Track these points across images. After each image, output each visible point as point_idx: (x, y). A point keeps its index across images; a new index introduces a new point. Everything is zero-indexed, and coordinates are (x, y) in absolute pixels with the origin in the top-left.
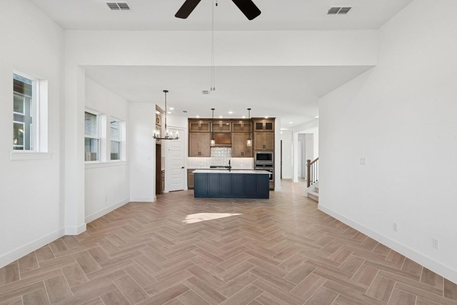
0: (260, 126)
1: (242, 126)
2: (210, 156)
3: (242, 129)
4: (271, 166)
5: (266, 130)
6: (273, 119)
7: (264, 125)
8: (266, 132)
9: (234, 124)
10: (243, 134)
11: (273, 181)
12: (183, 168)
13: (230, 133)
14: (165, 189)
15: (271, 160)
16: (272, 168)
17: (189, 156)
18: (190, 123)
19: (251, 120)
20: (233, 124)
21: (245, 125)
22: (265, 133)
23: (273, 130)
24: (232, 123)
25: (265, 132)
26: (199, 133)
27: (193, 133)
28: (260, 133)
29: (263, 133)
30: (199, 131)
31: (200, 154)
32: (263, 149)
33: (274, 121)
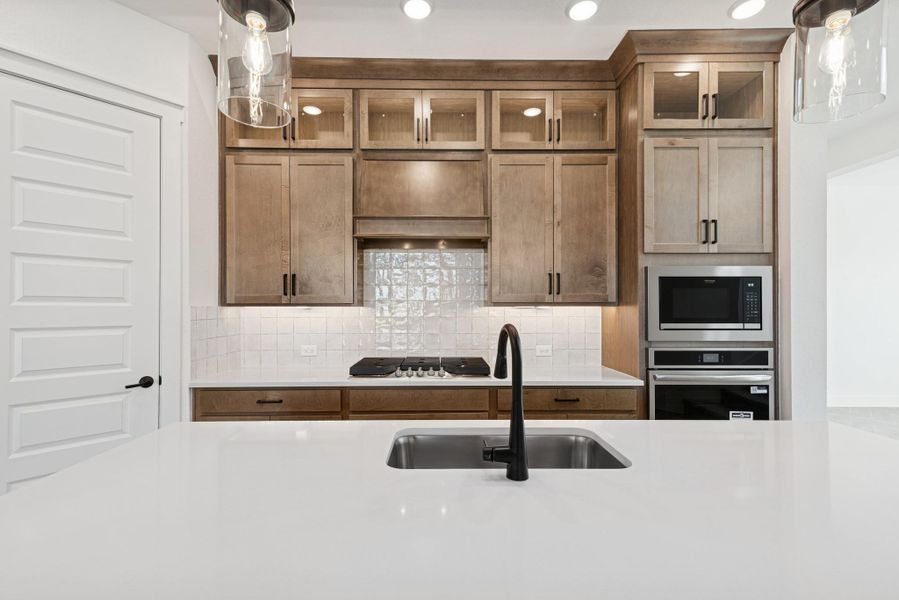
2: (359, 301)
4: (755, 359)
6: (773, 44)
7: (709, 86)
10: (558, 158)
12: (146, 382)
13: (480, 156)
15: (759, 319)
16: (766, 377)
17: (223, 302)
19: (615, 72)
20: (496, 99)
22: (713, 141)
24: (488, 92)
25: (712, 132)
26: (284, 159)
27: (249, 157)
28: (681, 141)
29: (701, 141)
30: (284, 144)
31: (292, 290)
32: (704, 249)
33: (775, 62)
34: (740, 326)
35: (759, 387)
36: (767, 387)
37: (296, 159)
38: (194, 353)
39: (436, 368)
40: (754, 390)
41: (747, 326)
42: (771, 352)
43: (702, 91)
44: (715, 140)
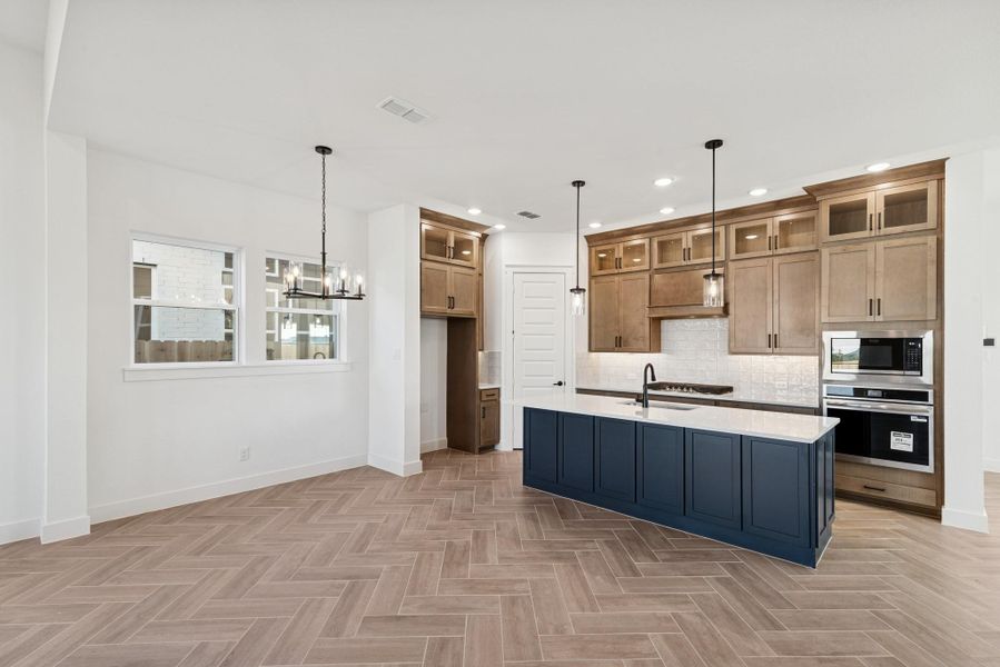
1: (773, 230)
3: (774, 244)
5: (884, 231)
6: (937, 168)
7: (876, 207)
8: (887, 236)
9: (739, 232)
11: (929, 469)
12: (560, 384)
14: (503, 440)
15: (919, 368)
16: (927, 410)
17: (590, 350)
21: (783, 225)
22: (881, 244)
23: (931, 222)
24: (727, 226)
25: (879, 238)
26: (616, 278)
27: (600, 279)
28: (852, 248)
29: (870, 245)
30: (616, 271)
31: (620, 345)
32: (871, 319)
33: (941, 181)
34: (902, 372)
35: (919, 417)
36: (927, 418)
37: (621, 278)
38: (577, 373)
39: (676, 388)
40: (913, 419)
41: (907, 373)
42: (931, 392)
43: (870, 211)
44: (882, 243)
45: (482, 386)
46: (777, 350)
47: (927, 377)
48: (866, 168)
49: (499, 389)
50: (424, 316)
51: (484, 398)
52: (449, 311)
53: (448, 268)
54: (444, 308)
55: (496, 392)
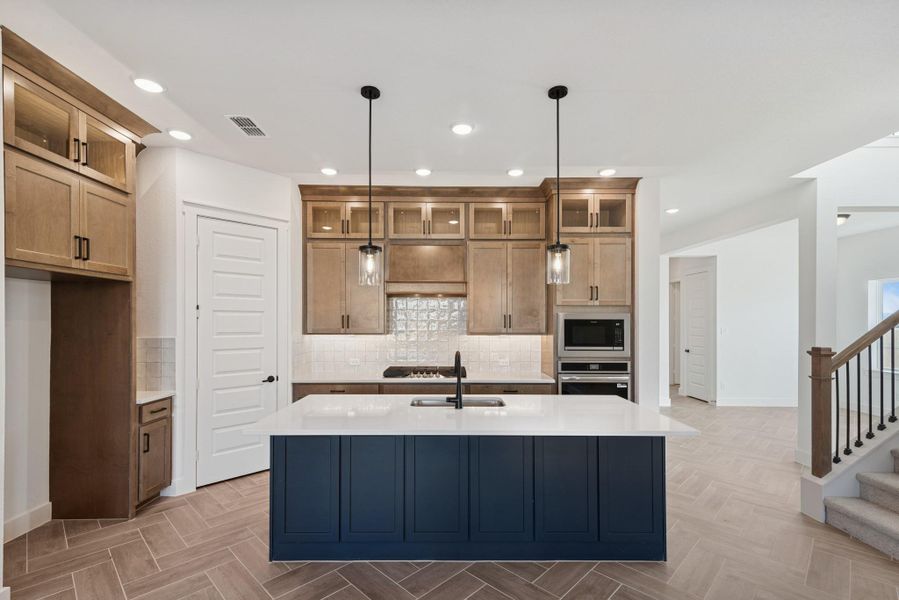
0: (577, 213)
1: (507, 215)
2: (387, 331)
3: (508, 229)
4: (620, 367)
5: (600, 229)
6: (631, 184)
7: (594, 208)
8: (602, 234)
9: (477, 212)
10: (510, 244)
12: (271, 379)
13: (462, 243)
14: (177, 478)
16: (626, 378)
17: (305, 332)
18: (310, 206)
19: (544, 193)
20: (472, 207)
21: (515, 212)
23: (627, 227)
24: (467, 204)
25: (596, 234)
26: (342, 245)
27: (319, 243)
28: (578, 240)
29: (590, 240)
30: (342, 236)
31: (347, 325)
32: (591, 303)
33: (633, 194)
34: (611, 348)
35: (622, 384)
36: (626, 384)
37: (349, 245)
38: (293, 362)
40: (619, 386)
41: (614, 348)
42: (629, 363)
43: (590, 211)
44: (598, 239)
45: (142, 397)
46: (510, 330)
47: (627, 352)
48: (599, 172)
49: (170, 398)
50: (13, 270)
51: (147, 418)
52: (77, 264)
53: (74, 180)
54: (63, 258)
55: (167, 403)
